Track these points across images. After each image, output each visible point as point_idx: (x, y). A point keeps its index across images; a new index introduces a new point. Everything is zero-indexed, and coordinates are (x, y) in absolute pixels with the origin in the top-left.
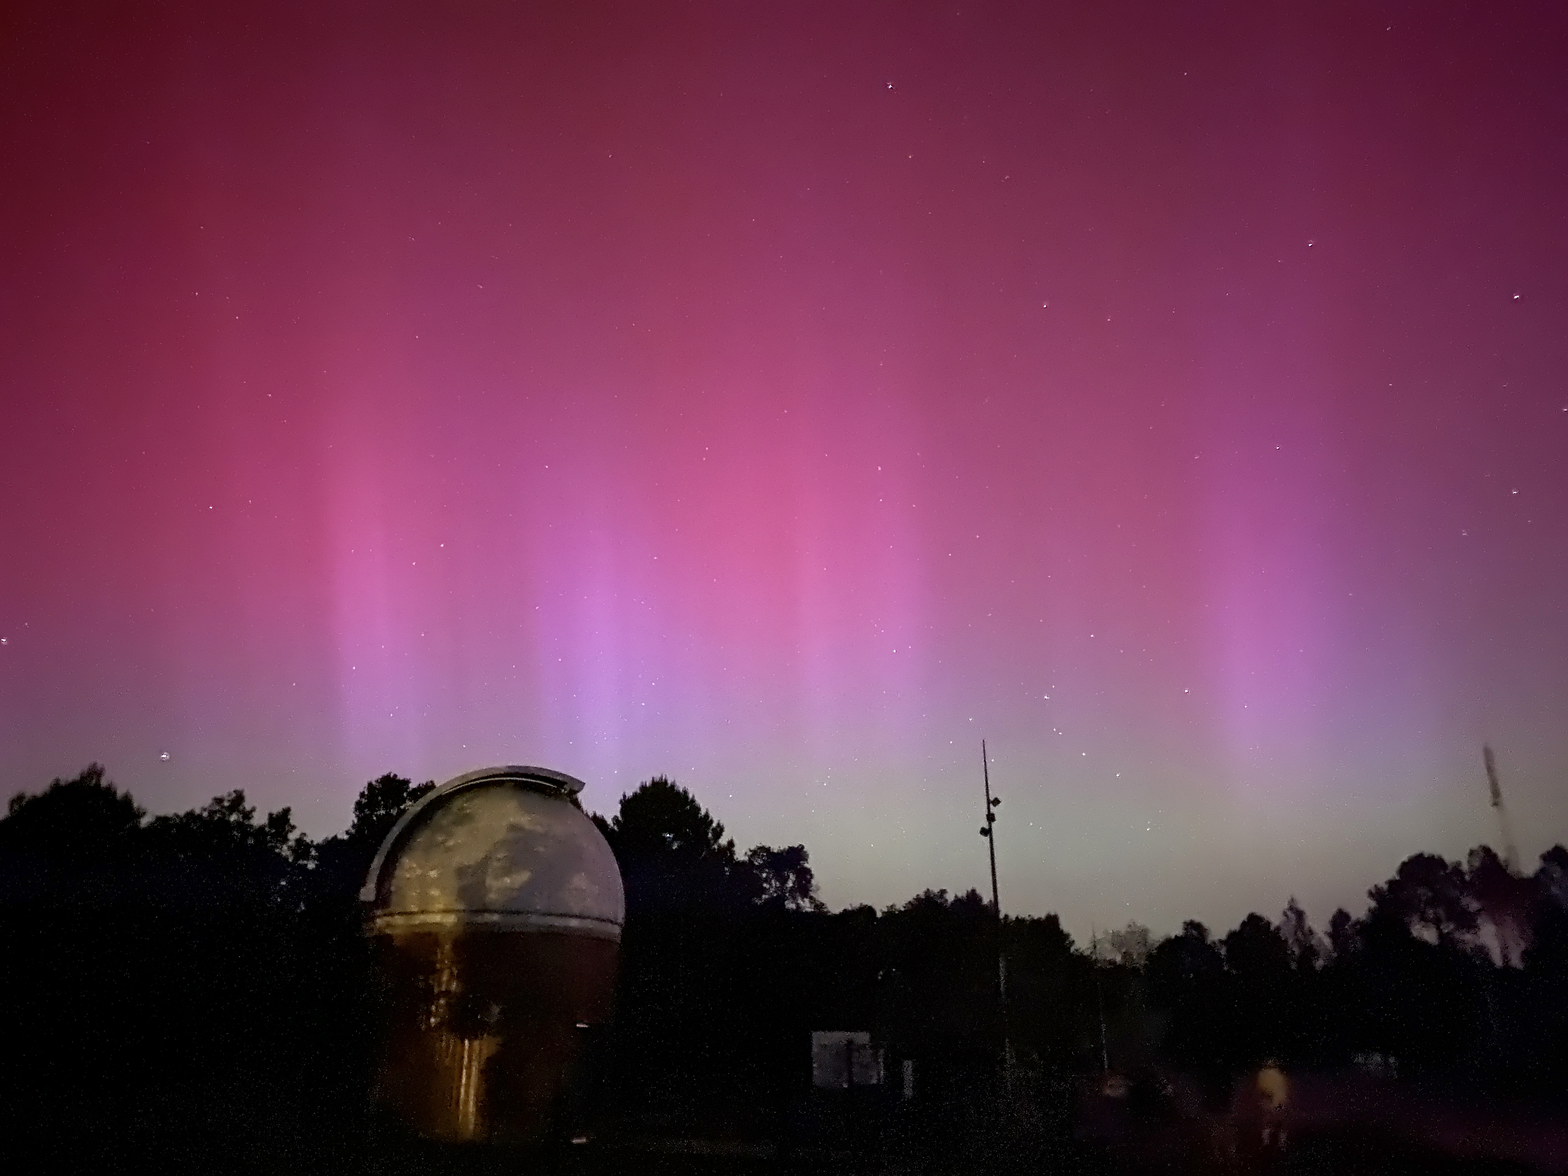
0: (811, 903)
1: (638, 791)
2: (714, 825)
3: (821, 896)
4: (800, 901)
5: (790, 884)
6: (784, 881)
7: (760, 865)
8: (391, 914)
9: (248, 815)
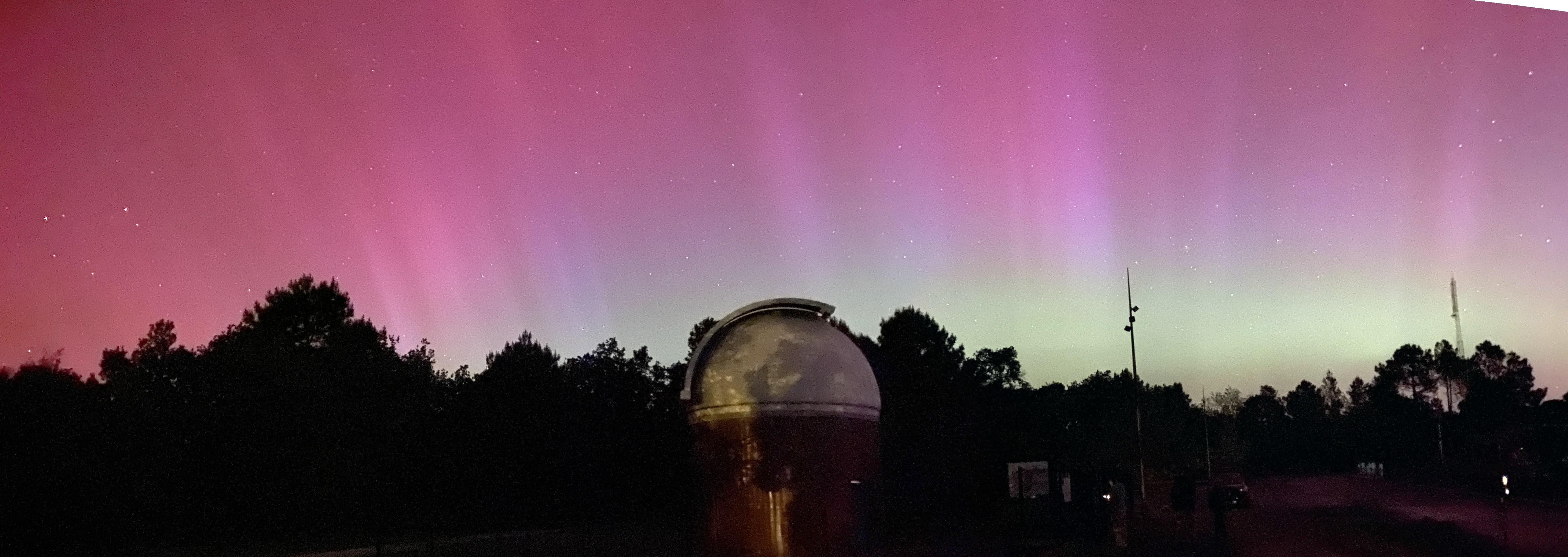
0: (1020, 383)
1: (893, 317)
2: (948, 335)
3: (1026, 379)
5: (1004, 372)
6: (1001, 370)
7: (985, 362)
8: (706, 408)
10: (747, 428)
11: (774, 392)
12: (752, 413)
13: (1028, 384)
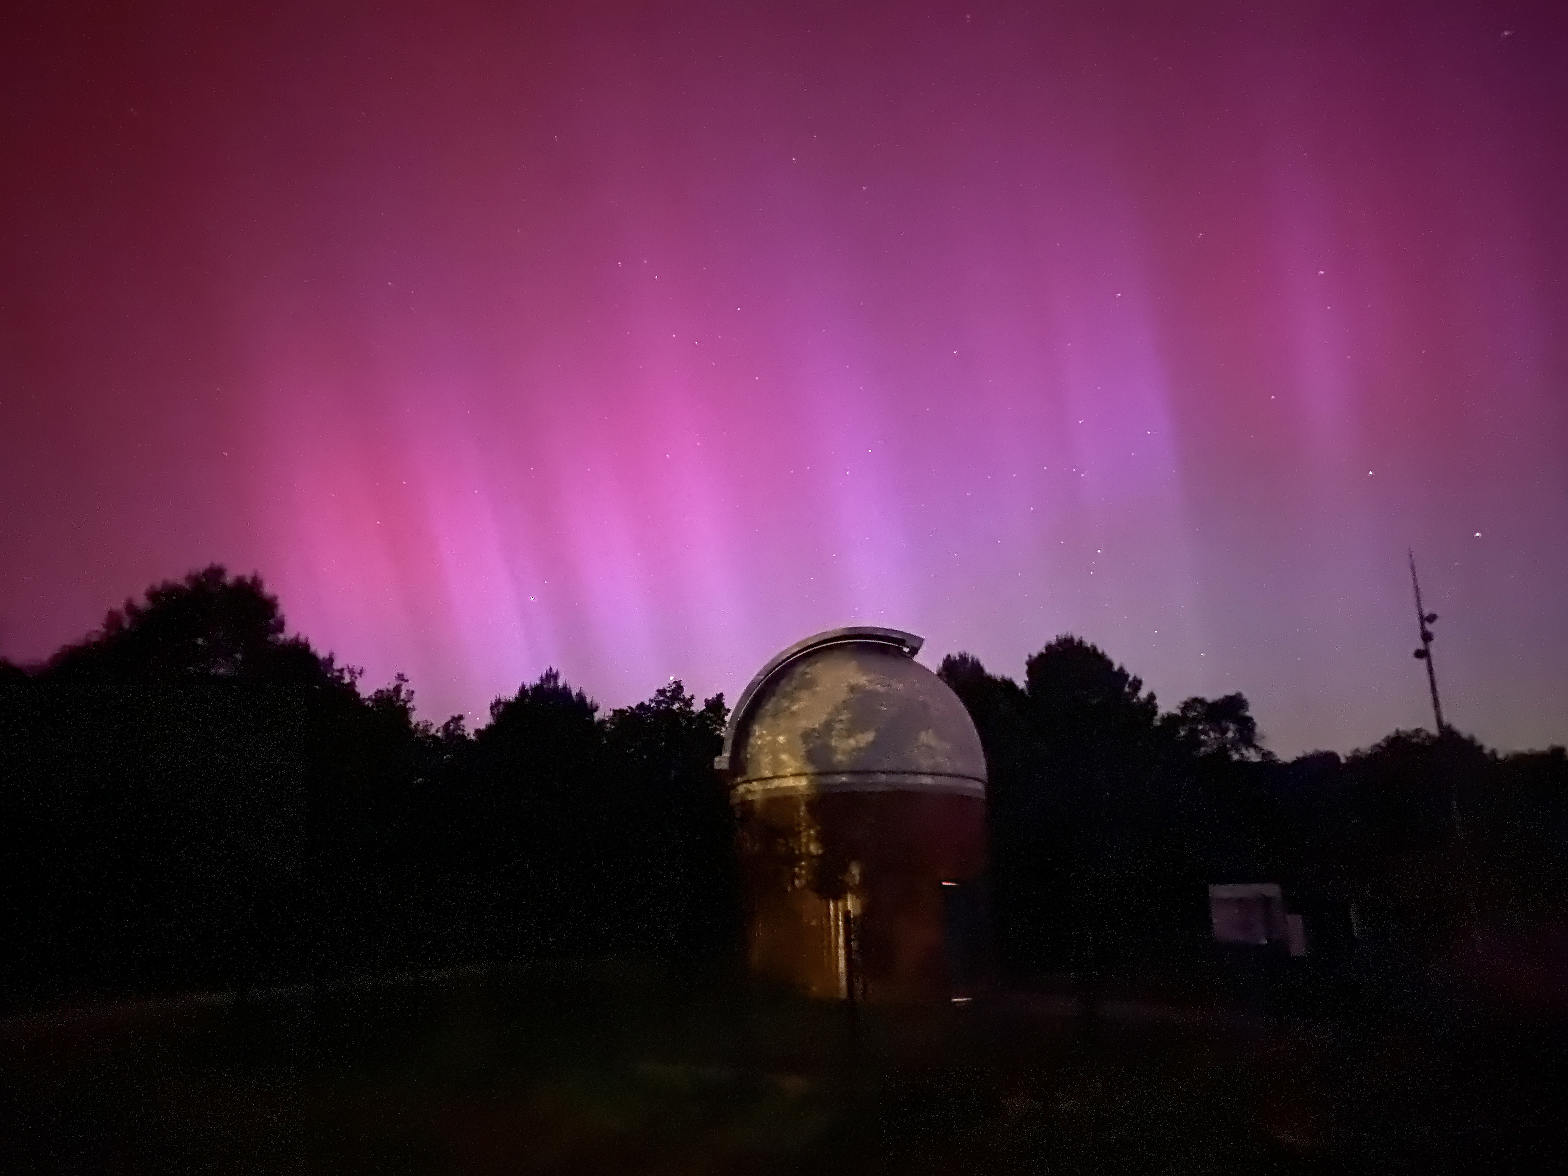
0: (1257, 752)
1: (1044, 651)
2: (1130, 679)
3: (1268, 745)
4: (1244, 751)
5: (1230, 735)
6: (1224, 731)
7: (1194, 718)
8: (749, 782)
9: (688, 703)
10: (803, 808)
11: (839, 757)
12: (809, 787)
13: (1270, 753)
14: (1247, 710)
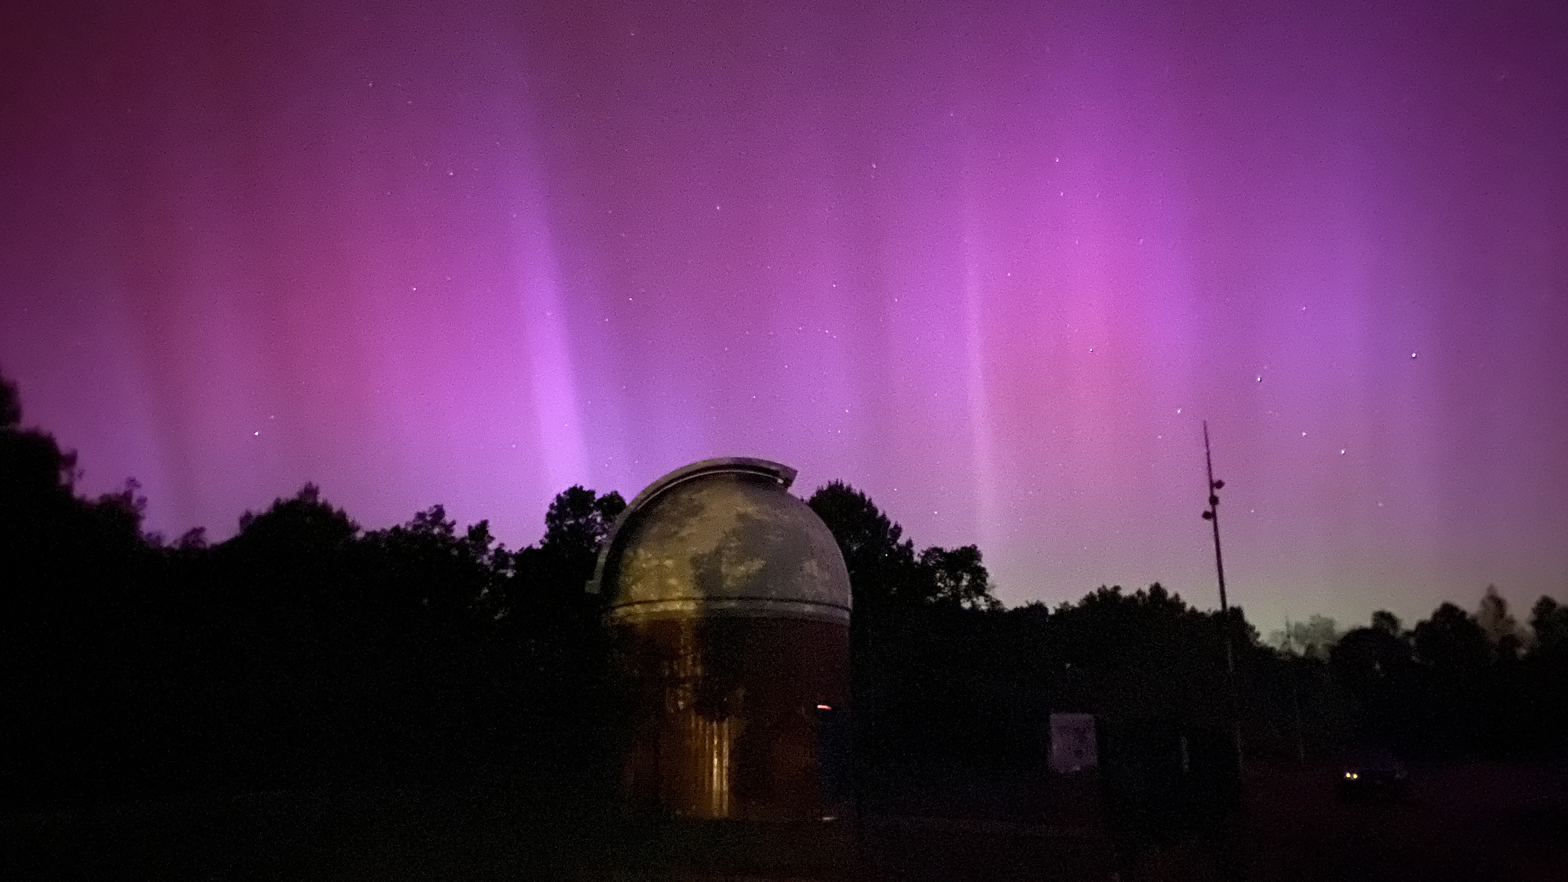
0: (987, 601)
1: (816, 495)
2: (892, 526)
3: (997, 594)
4: (975, 600)
5: (964, 583)
6: (959, 579)
7: (934, 565)
10: (689, 633)
11: (729, 583)
12: (697, 612)
13: (998, 602)
14: (980, 560)
